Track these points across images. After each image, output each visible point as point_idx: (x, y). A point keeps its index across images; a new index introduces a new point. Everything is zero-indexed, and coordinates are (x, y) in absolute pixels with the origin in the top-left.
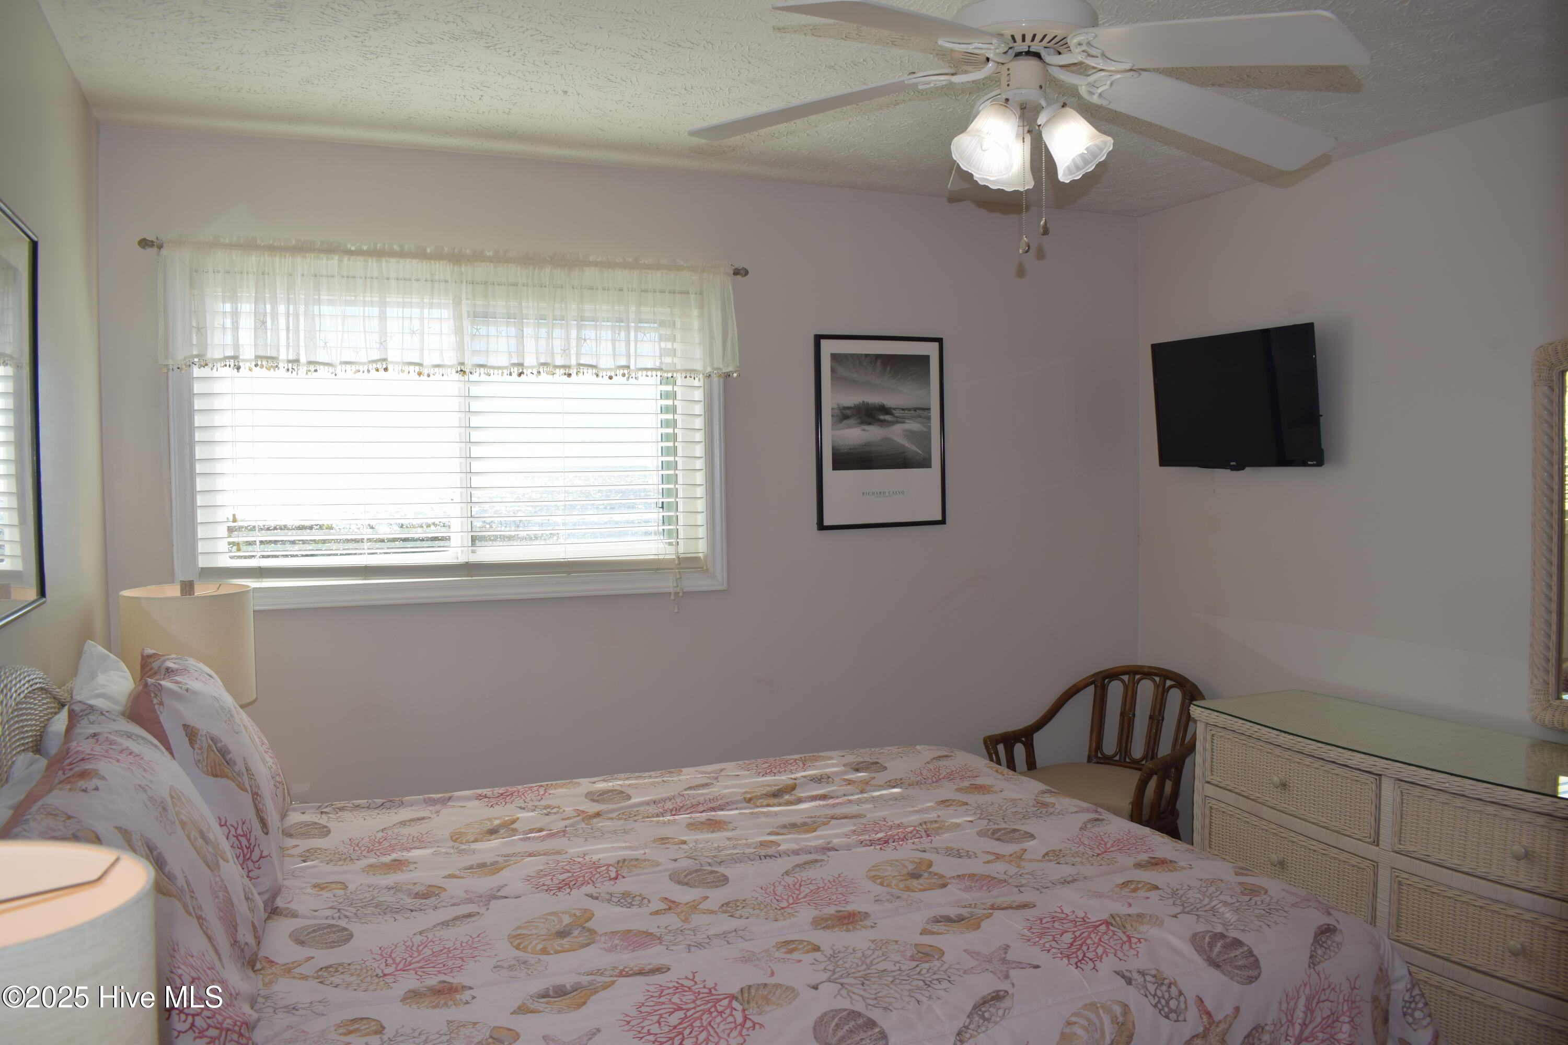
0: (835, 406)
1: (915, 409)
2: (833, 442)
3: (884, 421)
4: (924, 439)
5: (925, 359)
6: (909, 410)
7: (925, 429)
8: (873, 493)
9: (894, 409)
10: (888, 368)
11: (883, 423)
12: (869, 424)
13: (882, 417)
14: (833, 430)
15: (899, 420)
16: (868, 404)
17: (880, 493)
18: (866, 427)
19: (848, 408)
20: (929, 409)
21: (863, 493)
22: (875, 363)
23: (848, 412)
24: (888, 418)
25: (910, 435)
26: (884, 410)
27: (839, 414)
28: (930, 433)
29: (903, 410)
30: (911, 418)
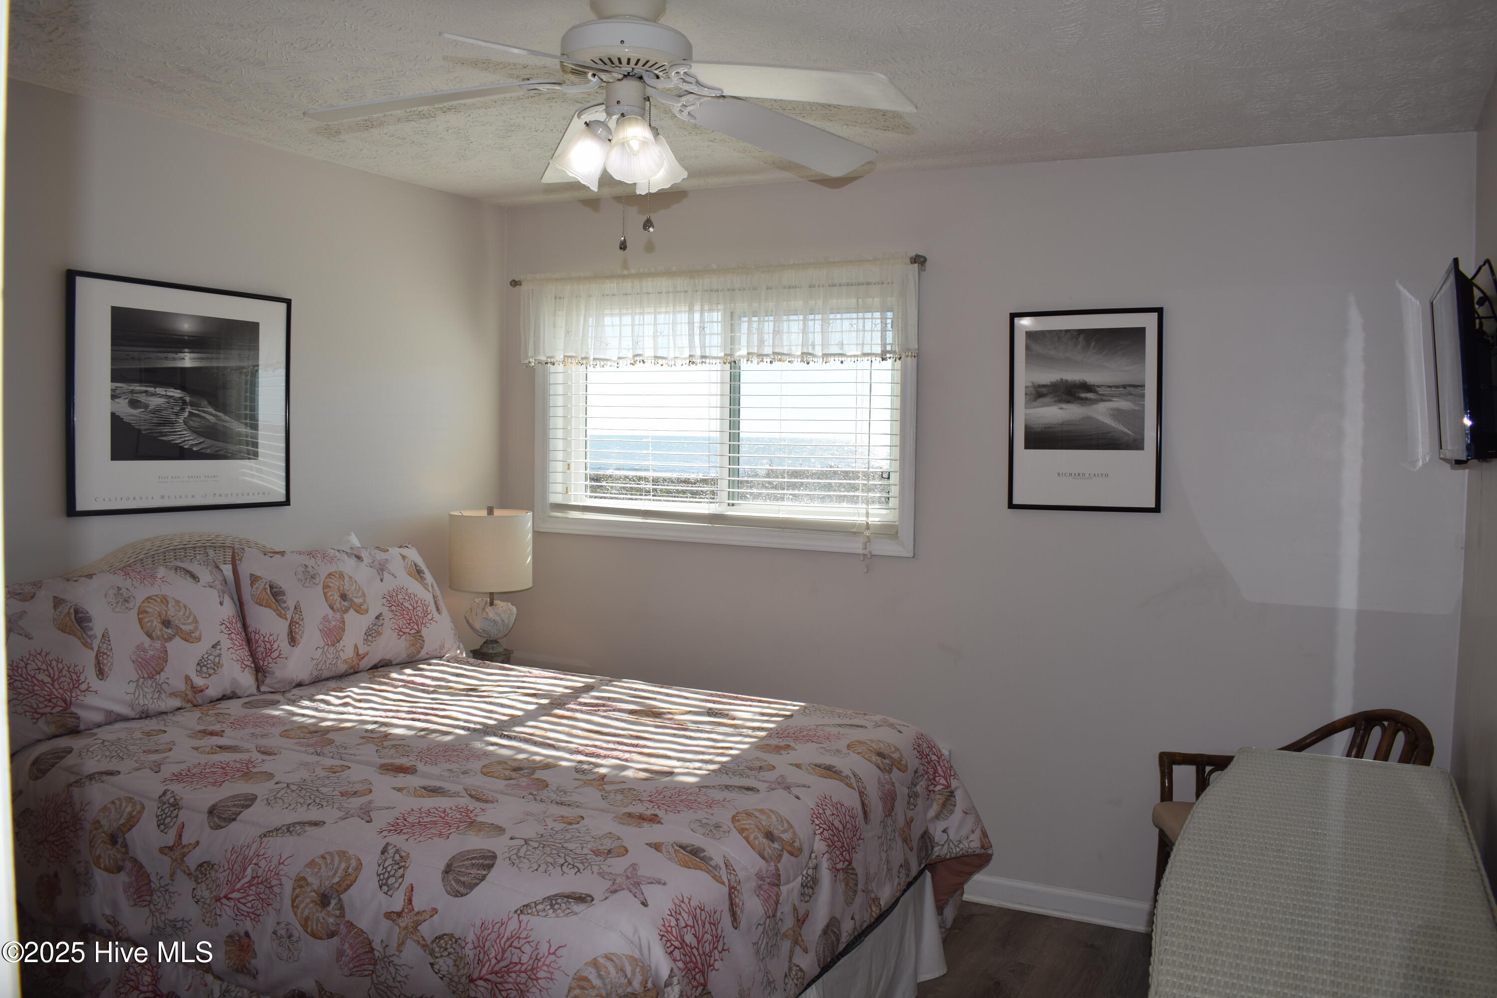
0: (1030, 384)
1: (1124, 387)
2: (1026, 420)
3: (1086, 399)
4: (1138, 418)
5: (1140, 332)
6: (1117, 387)
7: (1136, 408)
8: (1071, 475)
9: (1099, 386)
10: (1093, 344)
11: (1084, 401)
12: (1068, 402)
13: (1083, 395)
14: (1026, 408)
15: (1104, 398)
16: (1067, 381)
17: (1079, 474)
18: (1064, 406)
19: (1044, 386)
20: (1143, 386)
21: (1059, 474)
22: (1077, 339)
23: (1044, 390)
24: (1090, 395)
25: (1118, 414)
26: (1087, 387)
27: (1034, 392)
28: (1143, 411)
29: (1110, 387)
30: (1118, 396)
